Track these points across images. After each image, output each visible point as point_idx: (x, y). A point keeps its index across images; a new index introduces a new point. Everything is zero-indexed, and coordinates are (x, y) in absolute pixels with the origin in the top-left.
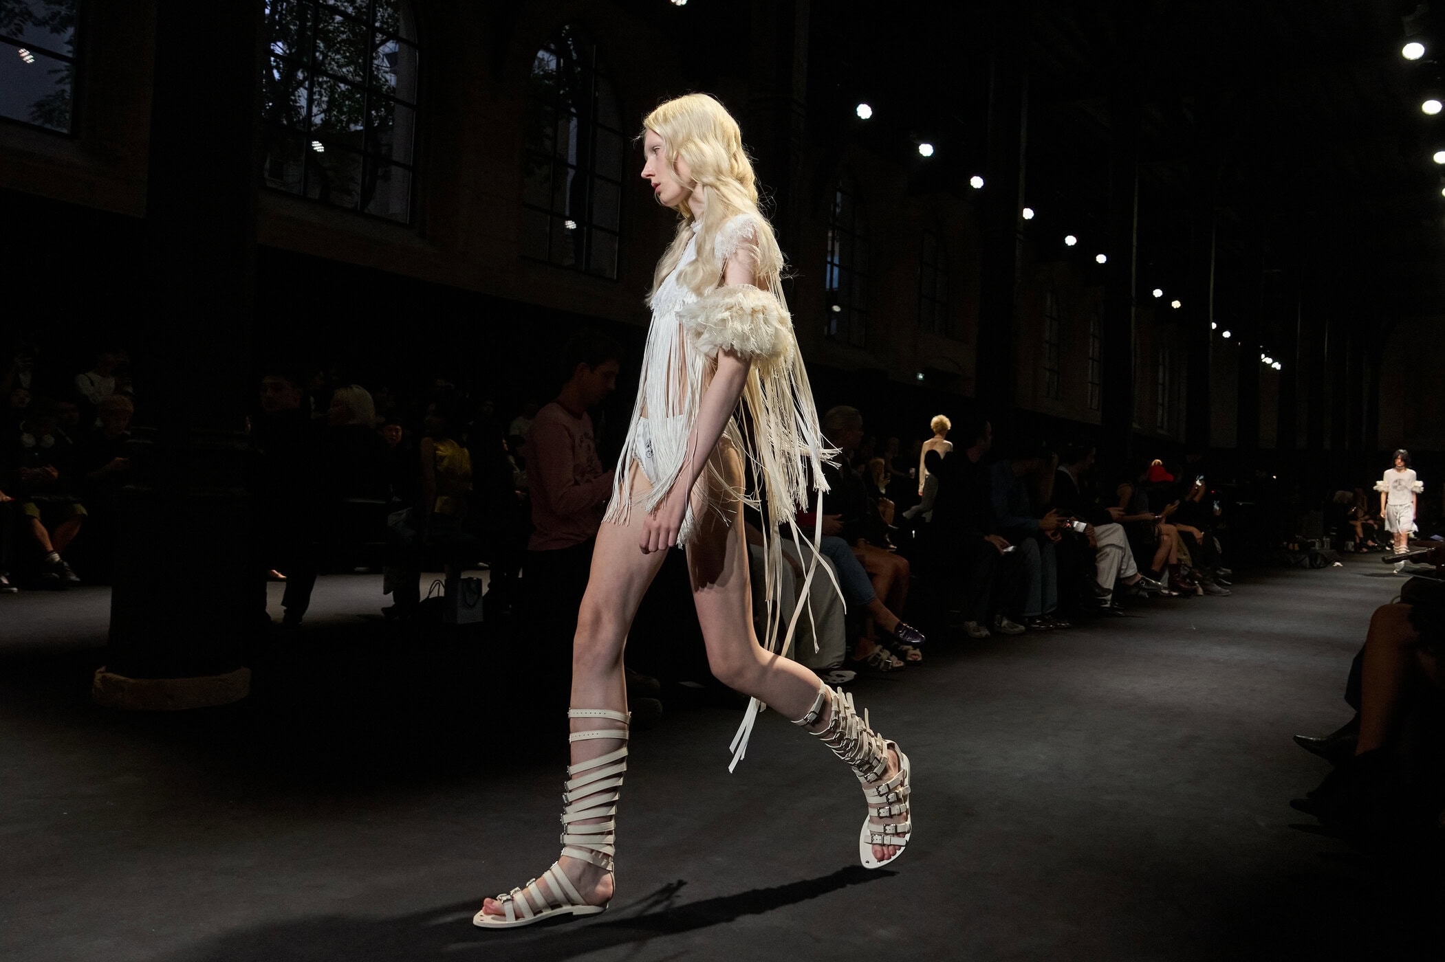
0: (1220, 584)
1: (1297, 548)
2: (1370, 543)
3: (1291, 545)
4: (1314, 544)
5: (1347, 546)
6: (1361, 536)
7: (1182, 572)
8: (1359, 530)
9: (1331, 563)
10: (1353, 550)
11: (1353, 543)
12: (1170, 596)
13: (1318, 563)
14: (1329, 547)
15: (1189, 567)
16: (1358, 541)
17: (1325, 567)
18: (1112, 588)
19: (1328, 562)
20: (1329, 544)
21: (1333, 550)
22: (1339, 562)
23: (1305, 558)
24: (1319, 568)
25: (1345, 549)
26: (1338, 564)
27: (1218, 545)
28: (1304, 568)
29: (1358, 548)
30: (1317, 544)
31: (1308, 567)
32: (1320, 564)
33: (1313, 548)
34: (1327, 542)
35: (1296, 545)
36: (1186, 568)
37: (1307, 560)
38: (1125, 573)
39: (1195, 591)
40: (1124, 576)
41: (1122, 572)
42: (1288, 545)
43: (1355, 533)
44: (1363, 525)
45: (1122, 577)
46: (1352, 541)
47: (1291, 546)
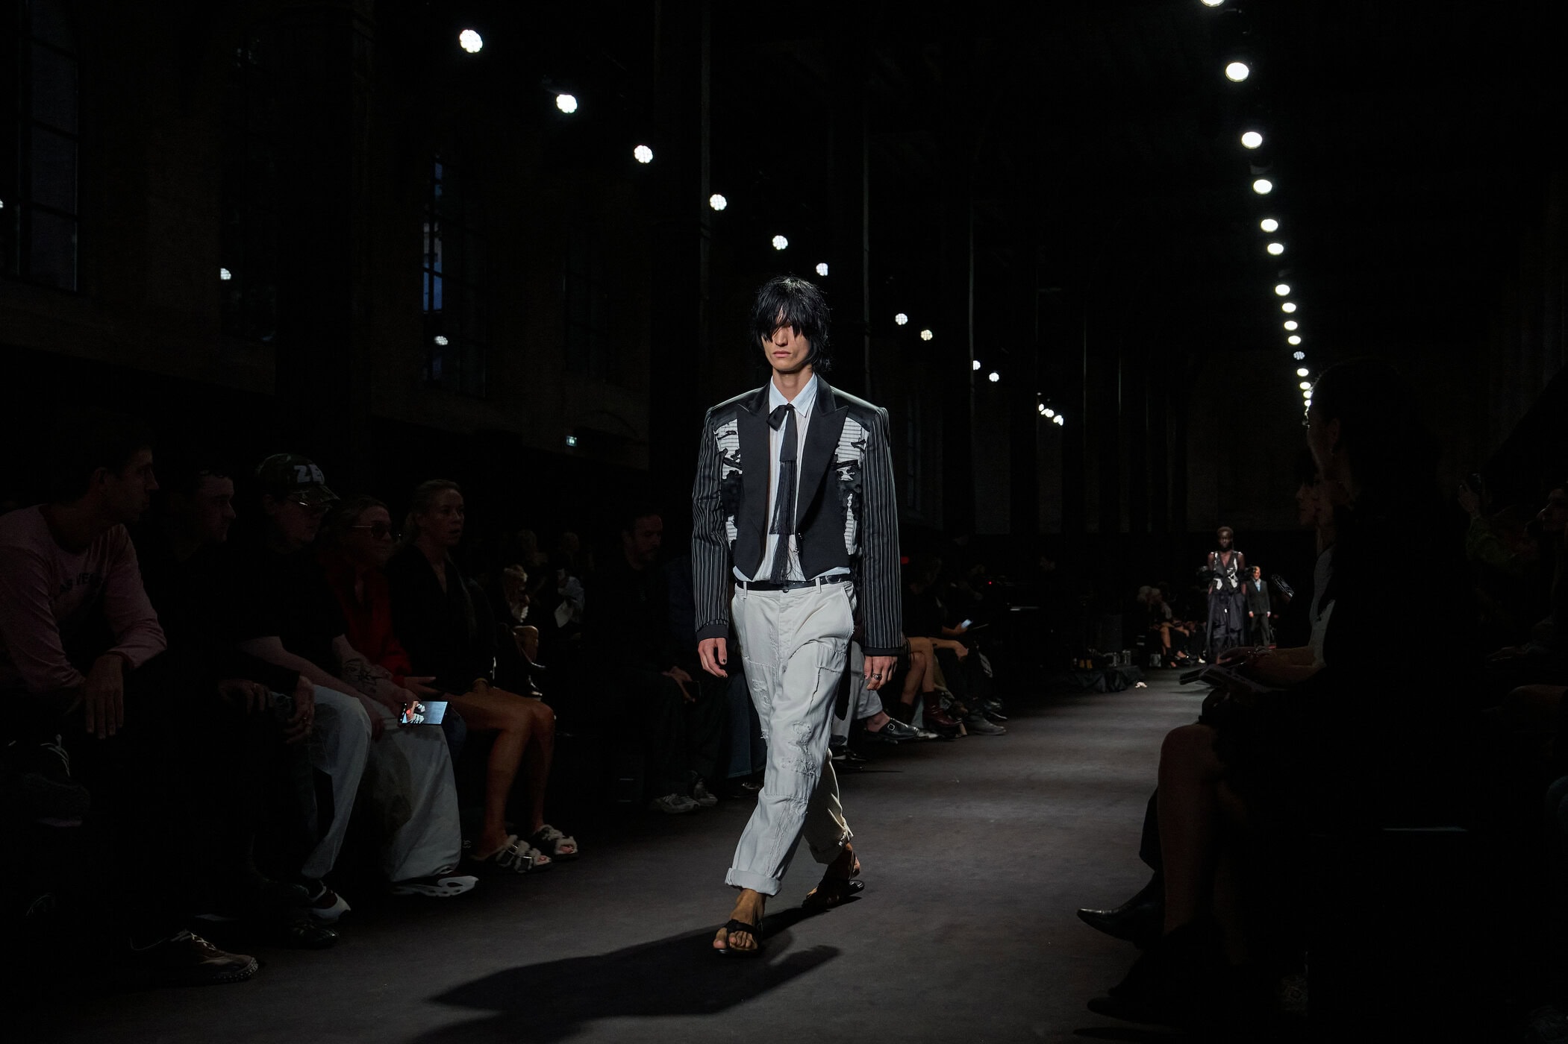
0: (992, 719)
1: (1090, 666)
2: (1181, 655)
3: (1082, 662)
4: (1110, 659)
5: (1153, 659)
6: (1168, 645)
7: (942, 706)
8: (1167, 639)
9: (1133, 683)
10: (1160, 665)
11: (1159, 656)
12: (926, 739)
13: (1116, 684)
14: (1129, 663)
15: (951, 700)
16: (1165, 653)
17: (1123, 690)
18: (846, 736)
19: (1129, 683)
20: (1129, 658)
21: (1136, 666)
22: (1142, 682)
23: (1098, 680)
24: (1117, 690)
25: (1150, 665)
26: (1141, 684)
27: (987, 667)
28: (1100, 692)
29: (1165, 662)
30: (1115, 658)
31: (1104, 690)
32: (1119, 686)
33: (1111, 665)
34: (1128, 656)
35: (1089, 662)
36: (946, 700)
37: (1103, 682)
38: (865, 710)
39: (958, 730)
40: (865, 716)
41: (860, 709)
42: (1078, 662)
43: (1162, 643)
44: (1171, 629)
45: (859, 717)
46: (1158, 653)
47: (1082, 665)
